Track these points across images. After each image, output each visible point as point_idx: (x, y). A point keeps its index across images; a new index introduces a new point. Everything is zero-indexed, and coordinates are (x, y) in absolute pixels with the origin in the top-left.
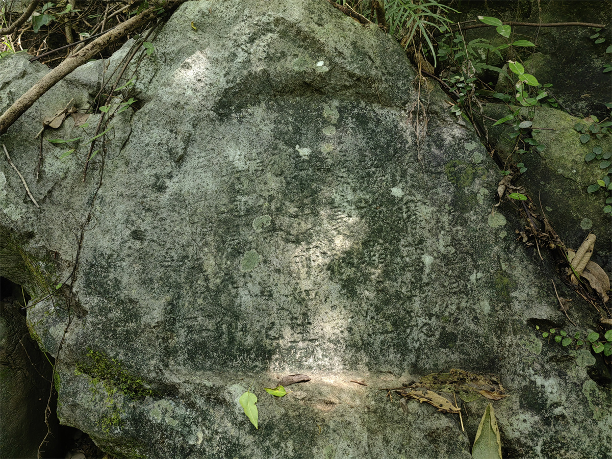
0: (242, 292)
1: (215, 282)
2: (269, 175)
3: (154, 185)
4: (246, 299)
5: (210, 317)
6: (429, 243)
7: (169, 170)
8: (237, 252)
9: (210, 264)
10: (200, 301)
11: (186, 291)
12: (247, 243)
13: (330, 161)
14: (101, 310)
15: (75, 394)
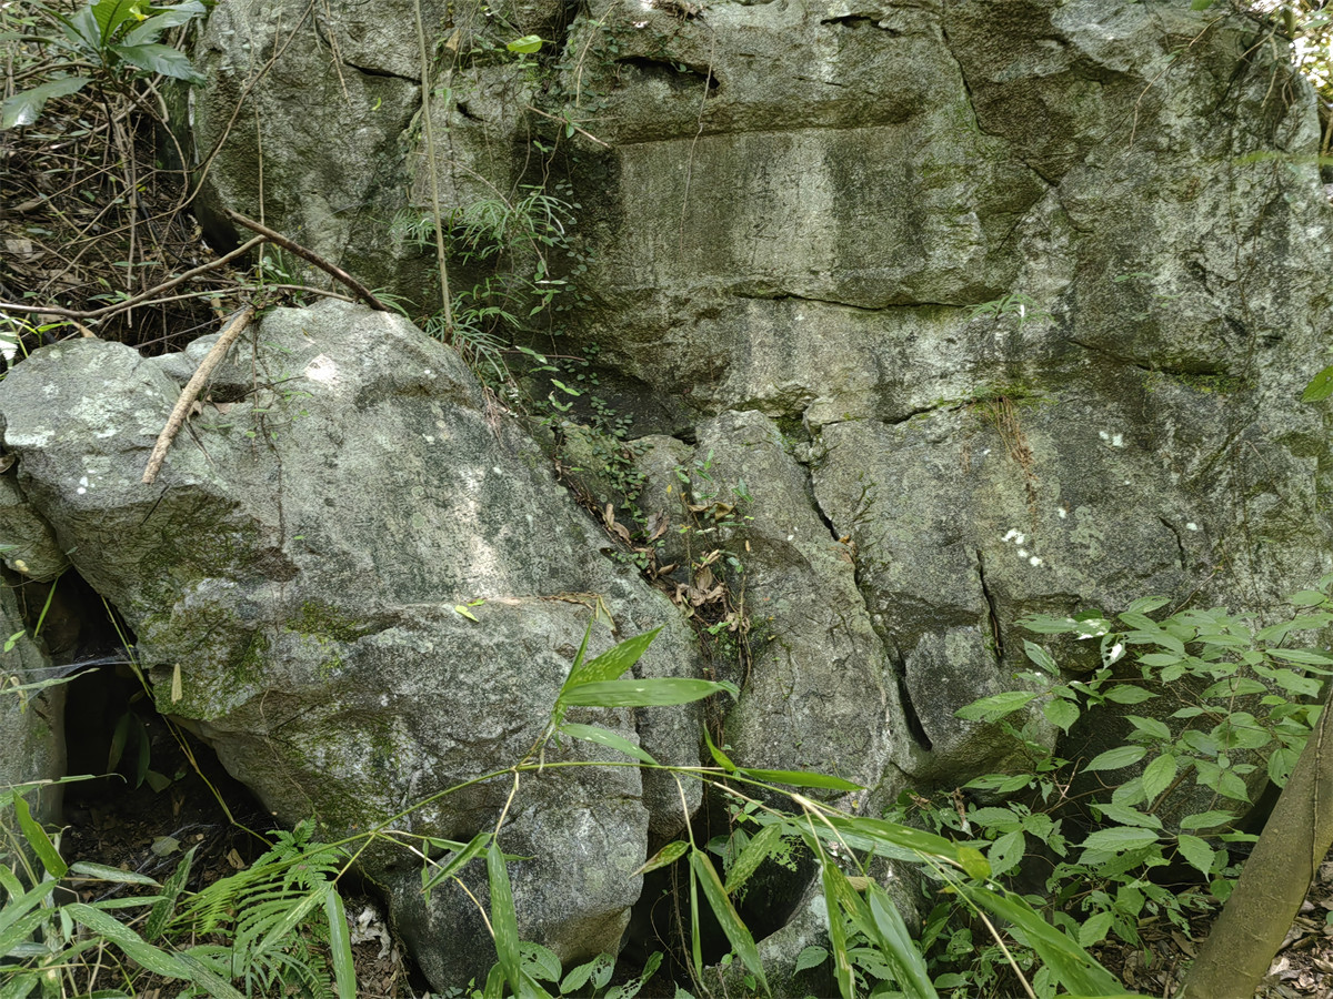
0: (420, 544)
1: (399, 537)
2: (411, 456)
3: (326, 463)
4: (423, 549)
5: (404, 563)
6: (527, 506)
7: (332, 451)
8: (408, 515)
9: (392, 524)
10: (393, 552)
11: (379, 544)
12: (412, 507)
13: (449, 447)
14: (315, 565)
15: (289, 650)
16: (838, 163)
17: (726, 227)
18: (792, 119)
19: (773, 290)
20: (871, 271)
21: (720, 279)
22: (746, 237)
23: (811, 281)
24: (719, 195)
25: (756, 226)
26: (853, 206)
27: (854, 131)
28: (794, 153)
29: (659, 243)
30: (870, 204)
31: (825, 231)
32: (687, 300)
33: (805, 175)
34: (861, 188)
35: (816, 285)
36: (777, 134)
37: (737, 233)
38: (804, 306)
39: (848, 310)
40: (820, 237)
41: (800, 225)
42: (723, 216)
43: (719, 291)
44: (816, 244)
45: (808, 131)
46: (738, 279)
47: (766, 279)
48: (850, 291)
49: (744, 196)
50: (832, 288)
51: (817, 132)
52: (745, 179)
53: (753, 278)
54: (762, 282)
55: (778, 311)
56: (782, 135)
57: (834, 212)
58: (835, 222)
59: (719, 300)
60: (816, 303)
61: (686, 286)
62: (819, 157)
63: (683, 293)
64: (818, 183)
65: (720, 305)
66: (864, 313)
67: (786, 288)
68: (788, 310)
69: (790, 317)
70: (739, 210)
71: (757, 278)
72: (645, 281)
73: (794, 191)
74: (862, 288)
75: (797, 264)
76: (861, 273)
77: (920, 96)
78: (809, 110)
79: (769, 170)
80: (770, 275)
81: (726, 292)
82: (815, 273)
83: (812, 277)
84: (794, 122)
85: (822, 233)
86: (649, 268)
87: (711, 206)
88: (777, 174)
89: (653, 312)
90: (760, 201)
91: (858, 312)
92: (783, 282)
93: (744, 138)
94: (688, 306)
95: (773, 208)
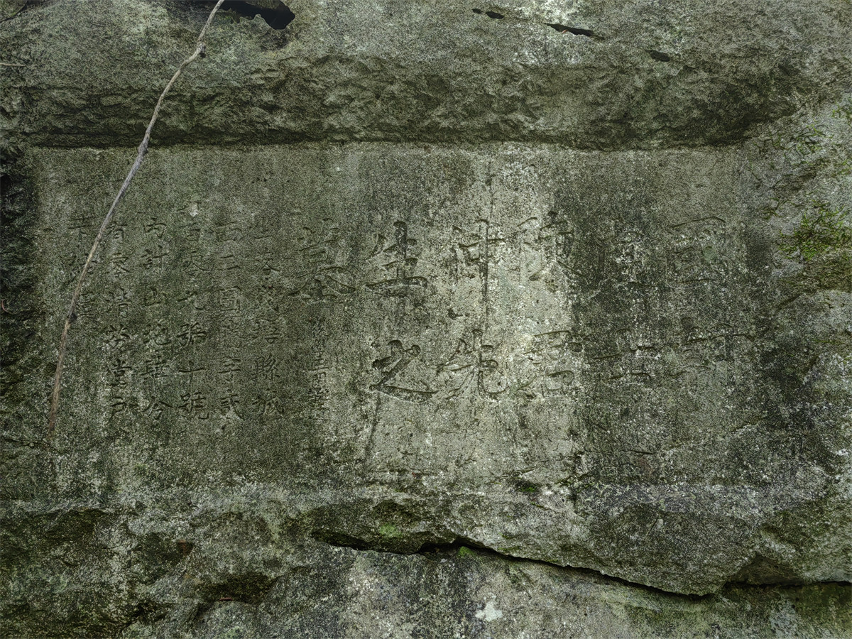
16: (583, 226)
17: (302, 361)
18: (471, 114)
19: (420, 527)
20: (677, 491)
21: (281, 495)
22: (353, 387)
23: (519, 512)
24: (287, 283)
25: (380, 363)
26: (623, 328)
27: (620, 155)
28: (477, 197)
29: (127, 392)
30: (664, 324)
31: (552, 384)
32: (185, 548)
33: (502, 250)
34: (641, 285)
35: (533, 521)
36: (436, 151)
37: (331, 378)
38: (499, 579)
39: (622, 596)
40: (540, 399)
41: (492, 365)
42: (296, 334)
43: (274, 526)
44: (530, 413)
45: (511, 149)
46: (327, 495)
47: (400, 498)
48: (626, 543)
49: (352, 290)
50: (577, 532)
51: (531, 153)
52: (356, 247)
53: (367, 493)
54: (391, 506)
55: (431, 587)
56: (446, 153)
57: (575, 339)
58: (578, 363)
59: (271, 551)
60: (533, 571)
61: (188, 506)
62: (537, 208)
63: (177, 526)
64: (534, 267)
65: (275, 563)
66: (667, 607)
67: (455, 524)
68: (458, 586)
69: (464, 607)
70: (336, 319)
71: (377, 494)
72: (78, 491)
73: (476, 283)
74: (655, 537)
75: (483, 464)
76: (653, 495)
77: (786, 69)
78: (512, 91)
79: (414, 231)
80: (412, 489)
81: (292, 529)
82: (530, 488)
83: (522, 498)
84: (477, 123)
85: (544, 389)
86: (94, 456)
87: (265, 308)
88: (432, 242)
89: (91, 575)
90: (391, 303)
91: (650, 605)
92: (446, 508)
93: (355, 155)
94: (185, 565)
95: (423, 321)
